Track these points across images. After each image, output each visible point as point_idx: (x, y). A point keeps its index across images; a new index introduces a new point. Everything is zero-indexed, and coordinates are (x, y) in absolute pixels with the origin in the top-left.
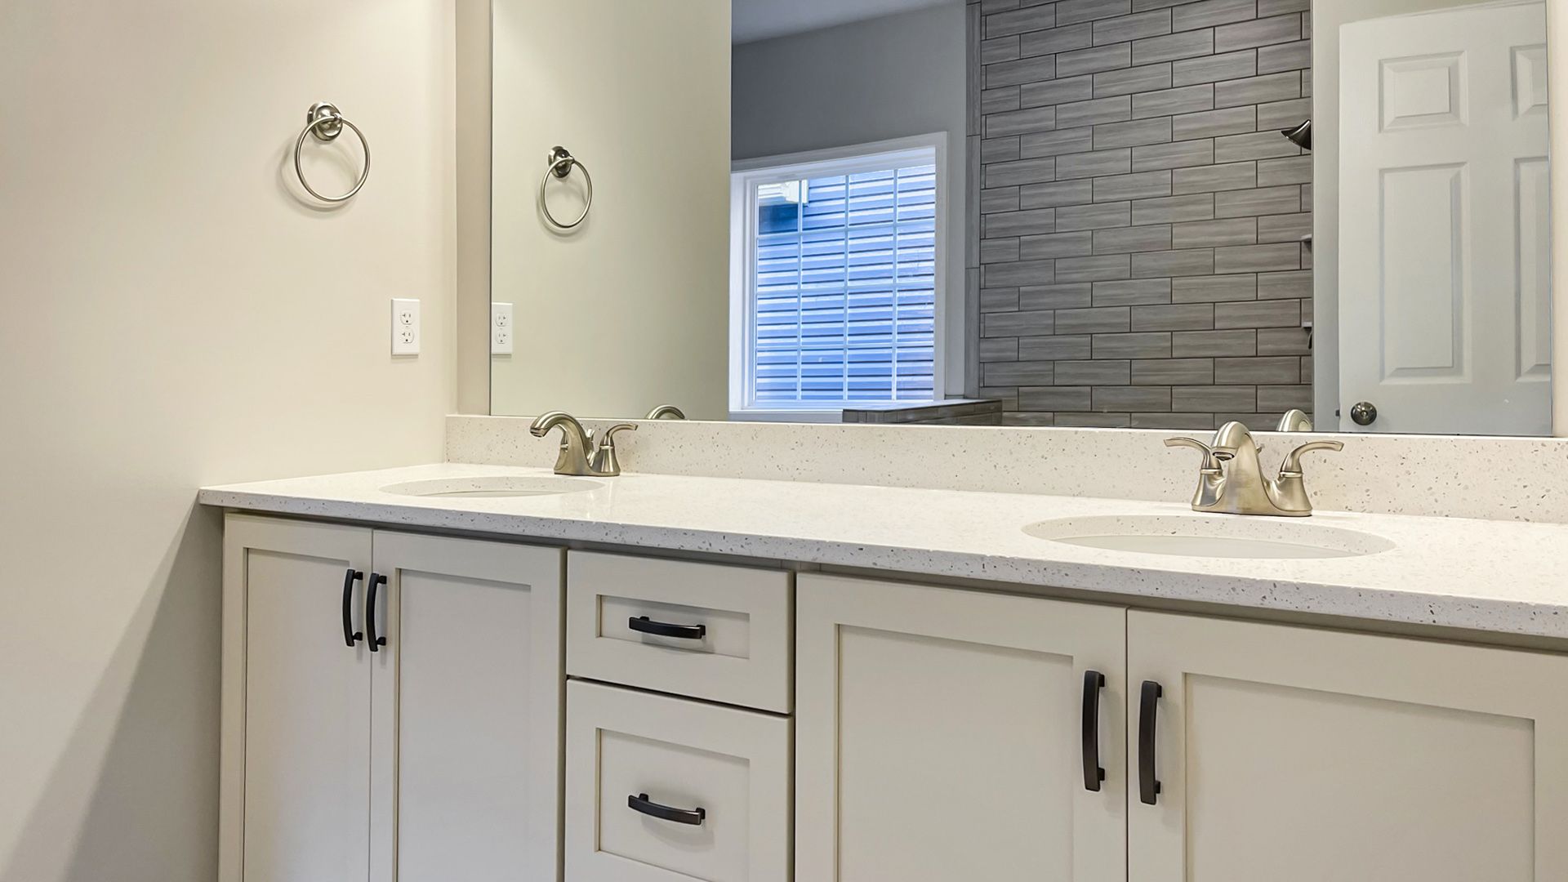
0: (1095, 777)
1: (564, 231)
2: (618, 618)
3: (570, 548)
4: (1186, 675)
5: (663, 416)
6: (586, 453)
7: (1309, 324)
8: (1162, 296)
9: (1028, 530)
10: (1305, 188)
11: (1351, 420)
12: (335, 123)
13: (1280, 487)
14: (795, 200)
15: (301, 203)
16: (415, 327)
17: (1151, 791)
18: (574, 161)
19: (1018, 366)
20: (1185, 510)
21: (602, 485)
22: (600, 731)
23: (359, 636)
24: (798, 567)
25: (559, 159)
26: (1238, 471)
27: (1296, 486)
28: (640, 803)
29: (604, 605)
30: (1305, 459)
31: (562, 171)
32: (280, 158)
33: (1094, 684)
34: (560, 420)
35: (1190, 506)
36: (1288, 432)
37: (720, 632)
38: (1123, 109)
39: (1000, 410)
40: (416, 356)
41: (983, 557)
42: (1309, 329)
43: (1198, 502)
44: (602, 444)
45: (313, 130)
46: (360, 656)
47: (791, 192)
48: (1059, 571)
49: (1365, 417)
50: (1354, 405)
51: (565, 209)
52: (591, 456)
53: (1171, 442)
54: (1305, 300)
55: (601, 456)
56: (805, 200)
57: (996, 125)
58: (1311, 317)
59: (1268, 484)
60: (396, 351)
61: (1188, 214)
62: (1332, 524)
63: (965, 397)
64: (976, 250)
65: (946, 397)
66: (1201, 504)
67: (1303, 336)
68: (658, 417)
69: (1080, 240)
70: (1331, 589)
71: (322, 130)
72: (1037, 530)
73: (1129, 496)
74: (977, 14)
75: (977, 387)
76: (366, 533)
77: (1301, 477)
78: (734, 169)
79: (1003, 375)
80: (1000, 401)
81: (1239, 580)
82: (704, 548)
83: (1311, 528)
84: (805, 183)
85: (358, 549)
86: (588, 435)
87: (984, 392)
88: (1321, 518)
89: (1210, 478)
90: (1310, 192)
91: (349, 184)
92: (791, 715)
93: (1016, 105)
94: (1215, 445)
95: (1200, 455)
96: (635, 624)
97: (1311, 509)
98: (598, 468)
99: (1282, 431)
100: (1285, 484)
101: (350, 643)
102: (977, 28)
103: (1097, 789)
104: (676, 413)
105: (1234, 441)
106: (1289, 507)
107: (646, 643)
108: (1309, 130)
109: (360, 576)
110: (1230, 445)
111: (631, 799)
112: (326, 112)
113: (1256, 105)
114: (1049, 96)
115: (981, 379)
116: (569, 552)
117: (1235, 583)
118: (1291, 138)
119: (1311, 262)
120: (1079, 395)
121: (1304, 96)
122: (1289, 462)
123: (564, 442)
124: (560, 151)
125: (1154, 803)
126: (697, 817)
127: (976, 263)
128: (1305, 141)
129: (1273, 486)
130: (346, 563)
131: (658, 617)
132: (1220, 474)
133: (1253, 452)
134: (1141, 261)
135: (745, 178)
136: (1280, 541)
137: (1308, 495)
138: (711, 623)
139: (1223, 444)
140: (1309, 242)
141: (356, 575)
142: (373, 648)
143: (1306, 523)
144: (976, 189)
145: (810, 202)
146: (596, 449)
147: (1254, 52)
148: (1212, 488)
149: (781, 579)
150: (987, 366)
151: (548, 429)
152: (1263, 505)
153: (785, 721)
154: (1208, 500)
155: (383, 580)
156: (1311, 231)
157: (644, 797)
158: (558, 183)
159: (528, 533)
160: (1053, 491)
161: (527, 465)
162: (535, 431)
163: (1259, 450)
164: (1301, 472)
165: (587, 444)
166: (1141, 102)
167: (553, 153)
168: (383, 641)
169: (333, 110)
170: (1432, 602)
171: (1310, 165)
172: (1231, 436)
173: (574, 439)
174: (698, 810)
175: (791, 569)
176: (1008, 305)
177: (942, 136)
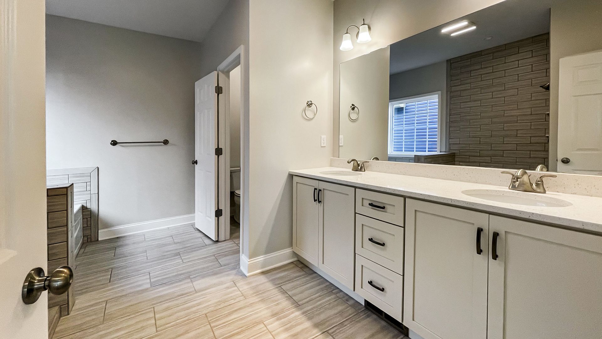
0: (479, 251)
1: (353, 121)
2: (366, 203)
3: (356, 188)
4: (506, 232)
5: (375, 159)
6: (358, 167)
7: (548, 135)
8: (501, 128)
9: (463, 192)
10: (547, 100)
11: (562, 163)
12: (311, 104)
13: (535, 185)
14: (403, 107)
15: (306, 119)
16: (325, 141)
17: (495, 257)
18: (356, 107)
19: (460, 145)
20: (506, 189)
21: (362, 174)
22: (363, 225)
23: (316, 200)
24: (406, 197)
25: (353, 106)
26: (523, 181)
27: (541, 185)
28: (371, 240)
29: (363, 200)
30: (544, 179)
31: (353, 109)
32: (302, 111)
33: (480, 231)
34: (353, 160)
35: (508, 188)
36: (539, 171)
37: (388, 208)
38: (490, 83)
39: (455, 155)
40: (325, 147)
41: (451, 199)
42: (548, 137)
43: (510, 187)
44: (362, 165)
45: (308, 106)
46: (316, 203)
47: (402, 105)
48: (471, 204)
49: (566, 161)
50: (562, 158)
51: (354, 116)
52: (359, 167)
53: (503, 172)
54: (547, 130)
55: (361, 168)
56: (405, 106)
57: (454, 89)
58: (549, 133)
59: (532, 184)
60: (322, 146)
61: (509, 108)
62: (553, 196)
63: (445, 152)
64: (448, 118)
65: (440, 152)
66: (511, 188)
67: (547, 138)
68: (373, 160)
69: (478, 115)
70: (550, 216)
71: (309, 105)
72: (466, 192)
73: (490, 184)
74: (449, 63)
75: (448, 150)
76: (317, 181)
77: (543, 184)
78: (390, 102)
79: (455, 147)
80: (455, 153)
81: (522, 211)
82: (385, 191)
83: (545, 197)
84: (405, 104)
85: (316, 184)
86: (359, 163)
87: (450, 151)
88: (549, 194)
89: (514, 182)
90: (549, 101)
91: (314, 115)
92: (404, 227)
93: (460, 84)
94: (516, 175)
95: (511, 176)
96: (370, 204)
97: (546, 191)
98: (361, 170)
99: (537, 171)
100: (537, 185)
101: (315, 201)
102: (449, 67)
103: (480, 254)
104: (377, 159)
105: (521, 174)
106: (539, 191)
107: (372, 208)
108: (549, 86)
109: (316, 189)
110: (520, 175)
111: (369, 239)
112: (310, 102)
113: (532, 79)
114: (469, 81)
115: (450, 148)
116: (356, 189)
117: (521, 212)
118: (543, 88)
119: (549, 119)
120: (477, 152)
121: (548, 75)
122: (539, 179)
123: (354, 164)
124: (353, 105)
125: (496, 260)
126: (383, 245)
127: (448, 121)
128: (548, 88)
129: (534, 185)
130: (314, 186)
131: (374, 204)
132: (517, 181)
133: (527, 177)
134: (494, 120)
135: (391, 104)
136: (536, 199)
137: (545, 188)
138: (386, 206)
139: (518, 175)
140: (548, 114)
141: (315, 189)
142: (319, 203)
143: (544, 195)
144: (449, 104)
145: (406, 107)
146: (360, 166)
147: (531, 66)
148: (515, 184)
149: (402, 199)
150: (451, 145)
151: (351, 162)
152: (531, 189)
153: (403, 228)
154: (514, 187)
155: (320, 190)
156: (549, 112)
157: (372, 239)
158: (353, 111)
159: (348, 184)
160: (469, 181)
161: (346, 168)
162: (348, 162)
163: (529, 176)
164: (543, 182)
165: (359, 165)
166: (495, 81)
167: (351, 105)
168: (321, 202)
169: (311, 102)
170: (583, 223)
171: (549, 94)
172: (521, 173)
173: (356, 164)
174: (383, 243)
175: (405, 197)
176: (458, 131)
177: (440, 92)
